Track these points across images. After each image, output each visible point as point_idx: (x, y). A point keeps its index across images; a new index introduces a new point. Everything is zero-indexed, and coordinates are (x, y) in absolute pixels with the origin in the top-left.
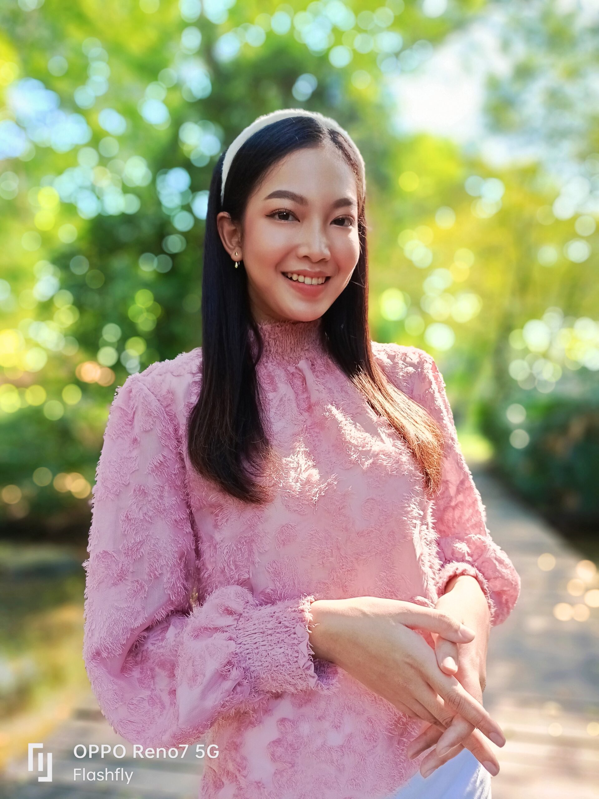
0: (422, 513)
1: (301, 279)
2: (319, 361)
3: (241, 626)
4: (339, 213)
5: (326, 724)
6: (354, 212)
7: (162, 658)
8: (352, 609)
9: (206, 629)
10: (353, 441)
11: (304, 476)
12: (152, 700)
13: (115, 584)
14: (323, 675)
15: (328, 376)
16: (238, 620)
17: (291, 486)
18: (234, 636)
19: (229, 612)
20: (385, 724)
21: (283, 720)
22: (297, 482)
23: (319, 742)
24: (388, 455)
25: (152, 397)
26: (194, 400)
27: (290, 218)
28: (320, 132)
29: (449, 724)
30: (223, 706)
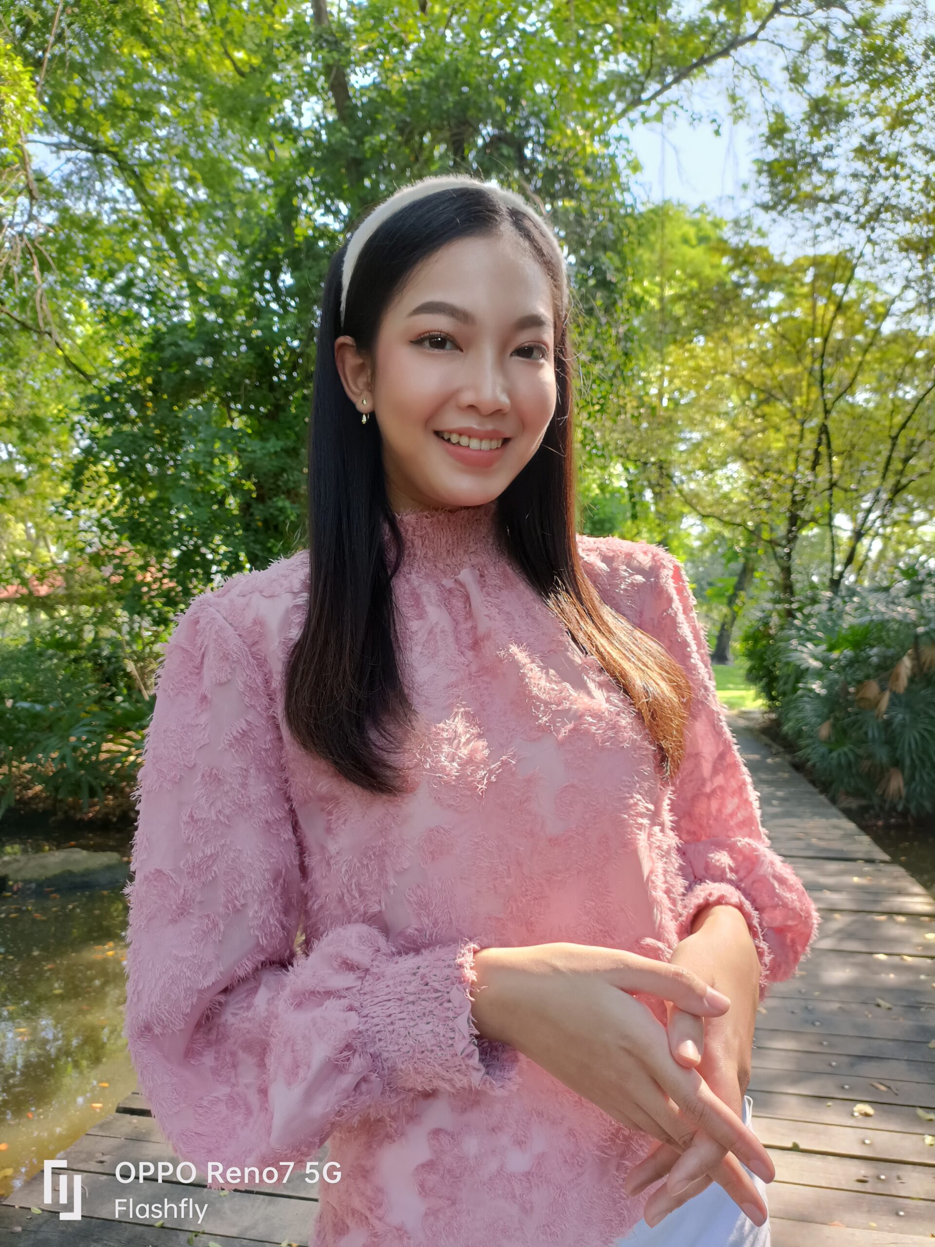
0: (651, 807)
1: (464, 441)
2: (491, 569)
3: (367, 989)
4: (524, 338)
5: (504, 1139)
6: (549, 336)
7: (248, 1036)
8: (538, 962)
9: (313, 993)
10: (543, 697)
11: (464, 752)
12: (232, 1101)
13: (174, 921)
14: (495, 1062)
15: (505, 592)
16: (362, 979)
17: (444, 768)
18: (357, 1004)
19: (349, 966)
20: (595, 1139)
21: (436, 1132)
22: (453, 760)
23: (493, 1166)
24: (598, 716)
25: (231, 630)
26: (295, 633)
27: (448, 345)
28: (496, 212)
29: (687, 1144)
30: (340, 1113)
